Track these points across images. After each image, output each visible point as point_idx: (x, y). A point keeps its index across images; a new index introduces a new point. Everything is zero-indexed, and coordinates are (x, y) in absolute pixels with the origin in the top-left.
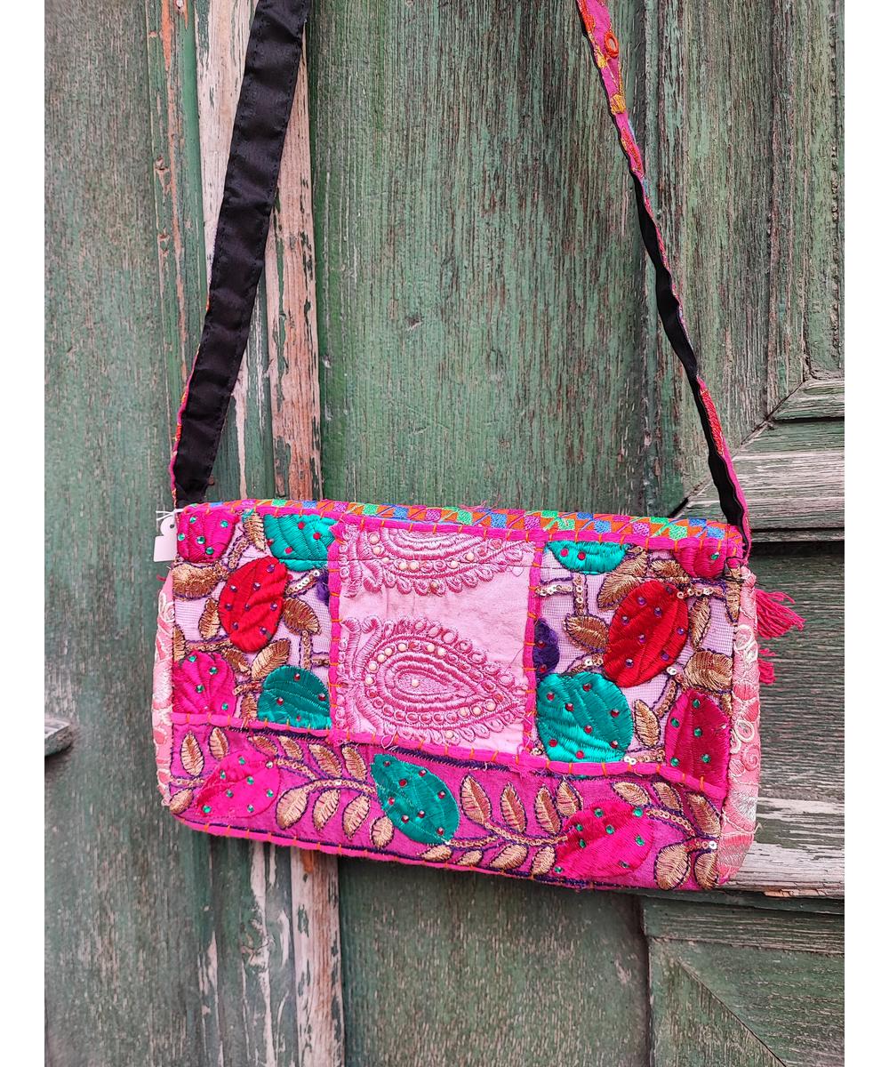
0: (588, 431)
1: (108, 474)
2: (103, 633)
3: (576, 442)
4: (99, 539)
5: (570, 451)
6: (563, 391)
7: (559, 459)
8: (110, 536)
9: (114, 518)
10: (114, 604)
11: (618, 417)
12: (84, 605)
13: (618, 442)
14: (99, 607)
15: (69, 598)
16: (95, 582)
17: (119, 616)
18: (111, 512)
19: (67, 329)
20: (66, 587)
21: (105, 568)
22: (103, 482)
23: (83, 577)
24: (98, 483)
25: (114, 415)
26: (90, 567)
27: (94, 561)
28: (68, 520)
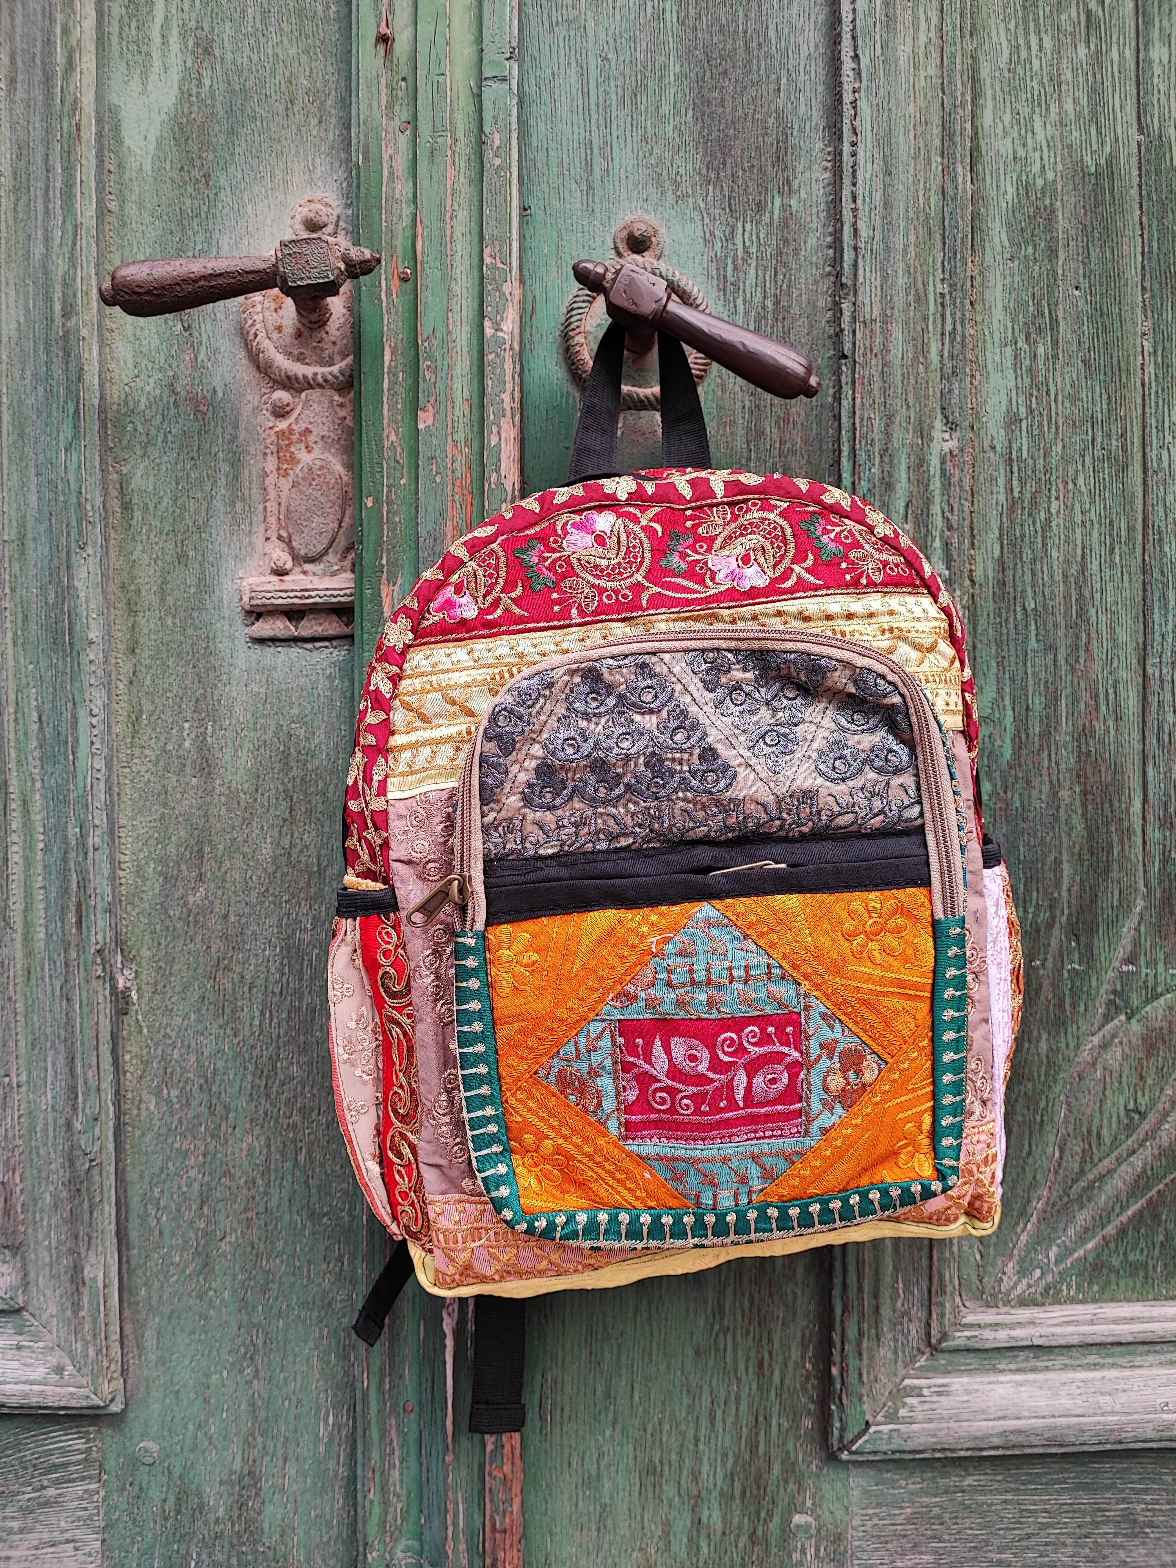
0: (776, 1346)
1: (262, 1374)
2: (244, 1544)
3: (766, 1355)
4: (246, 1442)
5: (761, 1364)
6: (755, 1310)
7: (751, 1371)
8: (260, 1440)
9: (266, 1420)
10: (260, 1513)
11: (804, 1335)
12: (221, 1513)
13: (803, 1357)
14: (240, 1516)
15: (201, 1507)
16: (237, 1489)
17: (266, 1526)
18: (262, 1414)
19: (222, 1217)
20: (199, 1494)
21: (251, 1473)
22: (255, 1382)
23: (221, 1483)
24: (249, 1383)
25: (275, 1311)
26: (232, 1472)
27: (237, 1465)
28: (207, 1421)
